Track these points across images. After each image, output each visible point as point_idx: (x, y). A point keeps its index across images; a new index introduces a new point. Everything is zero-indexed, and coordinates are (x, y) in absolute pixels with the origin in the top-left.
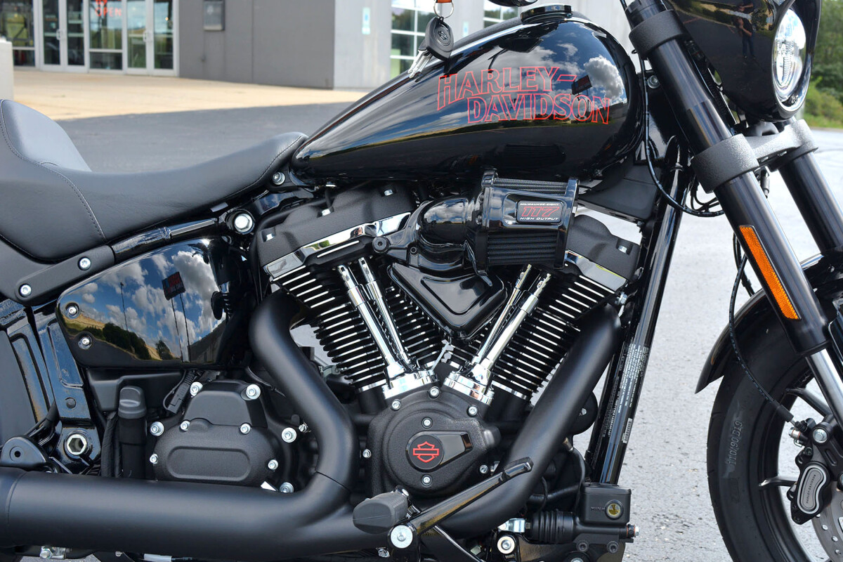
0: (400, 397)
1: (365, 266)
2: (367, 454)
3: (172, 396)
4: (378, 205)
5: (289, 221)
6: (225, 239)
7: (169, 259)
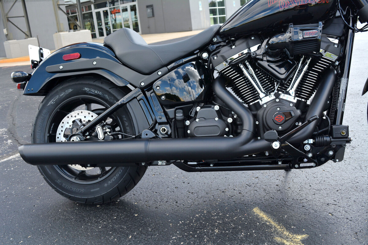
0: (266, 103)
1: (248, 63)
2: (257, 123)
3: (191, 112)
4: (250, 43)
5: (221, 52)
6: (200, 61)
7: (183, 70)
